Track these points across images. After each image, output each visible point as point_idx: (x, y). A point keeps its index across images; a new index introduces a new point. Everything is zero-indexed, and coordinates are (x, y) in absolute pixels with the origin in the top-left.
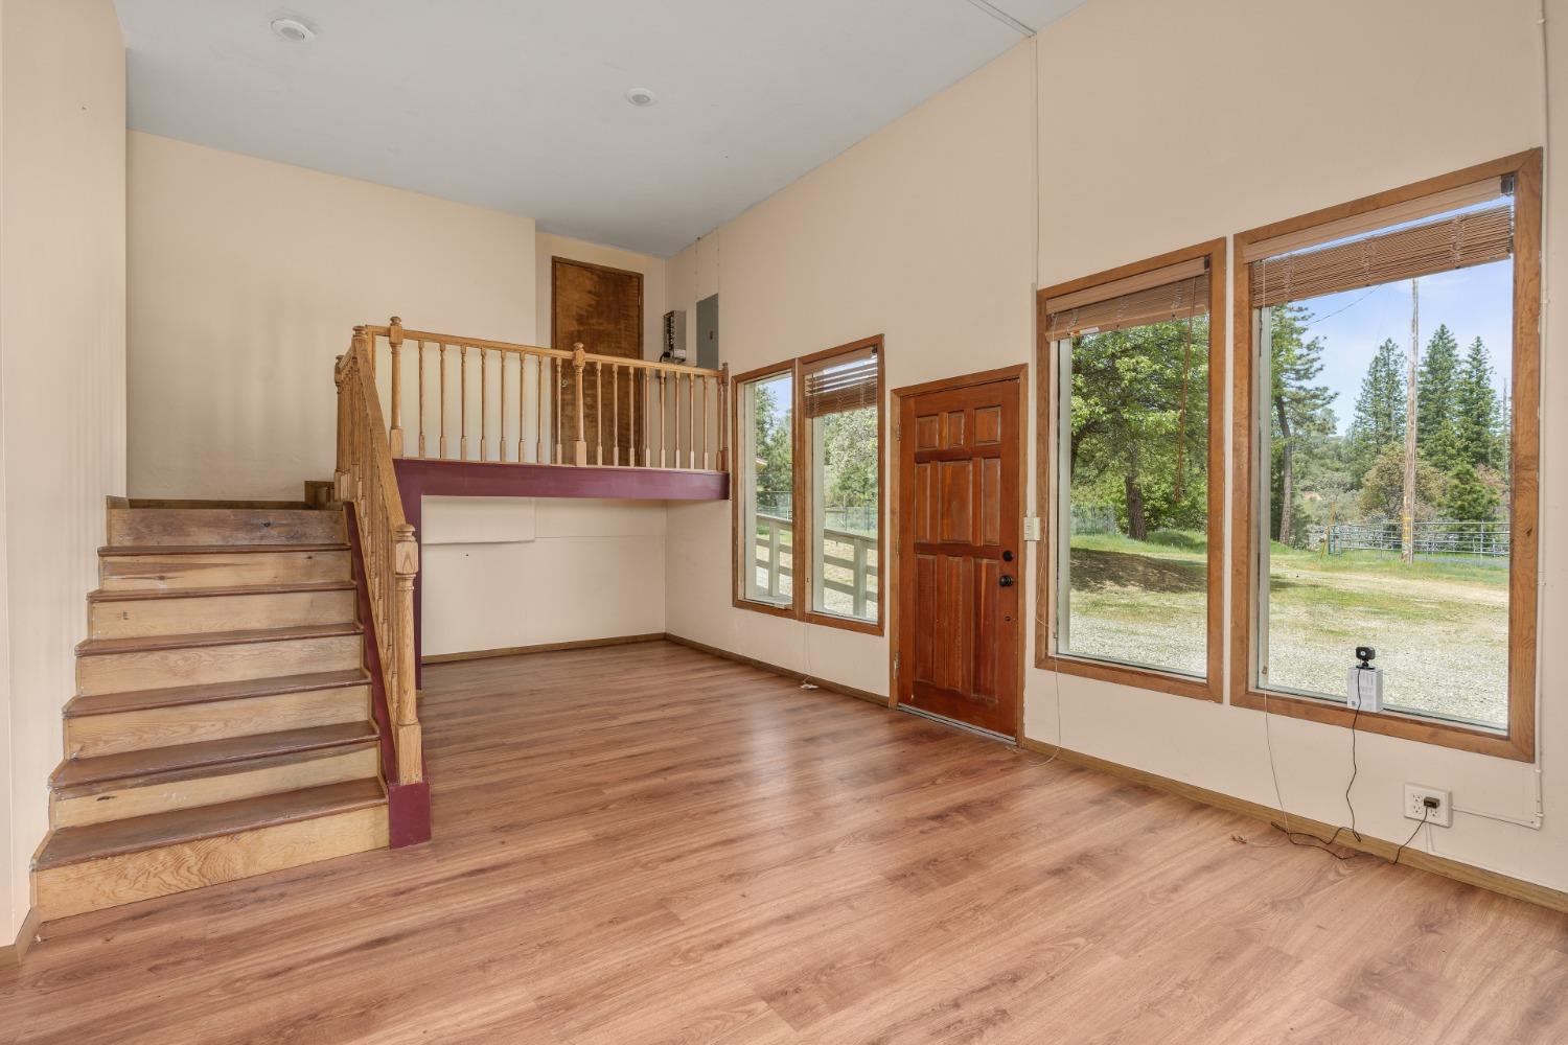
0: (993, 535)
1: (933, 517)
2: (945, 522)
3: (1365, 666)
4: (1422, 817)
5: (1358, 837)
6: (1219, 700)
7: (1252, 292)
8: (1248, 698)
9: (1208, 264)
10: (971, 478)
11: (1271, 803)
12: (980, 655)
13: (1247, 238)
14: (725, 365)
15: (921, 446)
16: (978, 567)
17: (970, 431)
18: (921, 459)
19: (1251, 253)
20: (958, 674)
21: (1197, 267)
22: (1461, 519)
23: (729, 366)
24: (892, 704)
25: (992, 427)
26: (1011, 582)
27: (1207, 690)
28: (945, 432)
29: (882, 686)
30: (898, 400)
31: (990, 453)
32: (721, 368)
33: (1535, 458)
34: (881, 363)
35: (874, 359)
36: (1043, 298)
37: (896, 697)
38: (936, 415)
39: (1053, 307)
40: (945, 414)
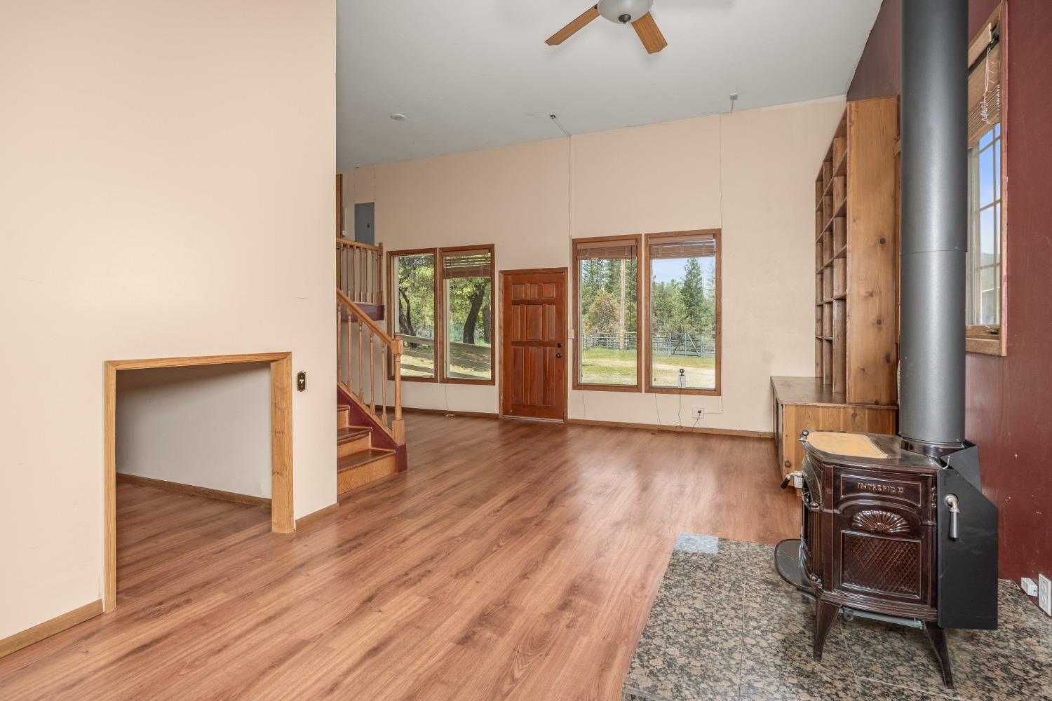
0: (552, 336)
1: (522, 329)
2: (528, 331)
3: (682, 375)
4: (697, 416)
5: (682, 427)
6: (641, 392)
7: (650, 254)
8: (651, 389)
9: (637, 242)
10: (541, 312)
11: (657, 423)
12: (546, 388)
13: (649, 236)
14: (380, 244)
15: (514, 297)
16: (545, 352)
17: (540, 292)
18: (515, 303)
19: (651, 241)
20: (536, 398)
21: (633, 243)
22: (630, 331)
23: (384, 246)
24: (500, 416)
25: (551, 292)
26: (561, 357)
27: (636, 389)
28: (529, 291)
29: (495, 409)
30: (502, 276)
31: (550, 302)
32: (377, 245)
33: (721, 313)
34: (493, 257)
35: (489, 255)
36: (576, 243)
37: (502, 413)
38: (524, 284)
39: (580, 246)
40: (529, 285)
